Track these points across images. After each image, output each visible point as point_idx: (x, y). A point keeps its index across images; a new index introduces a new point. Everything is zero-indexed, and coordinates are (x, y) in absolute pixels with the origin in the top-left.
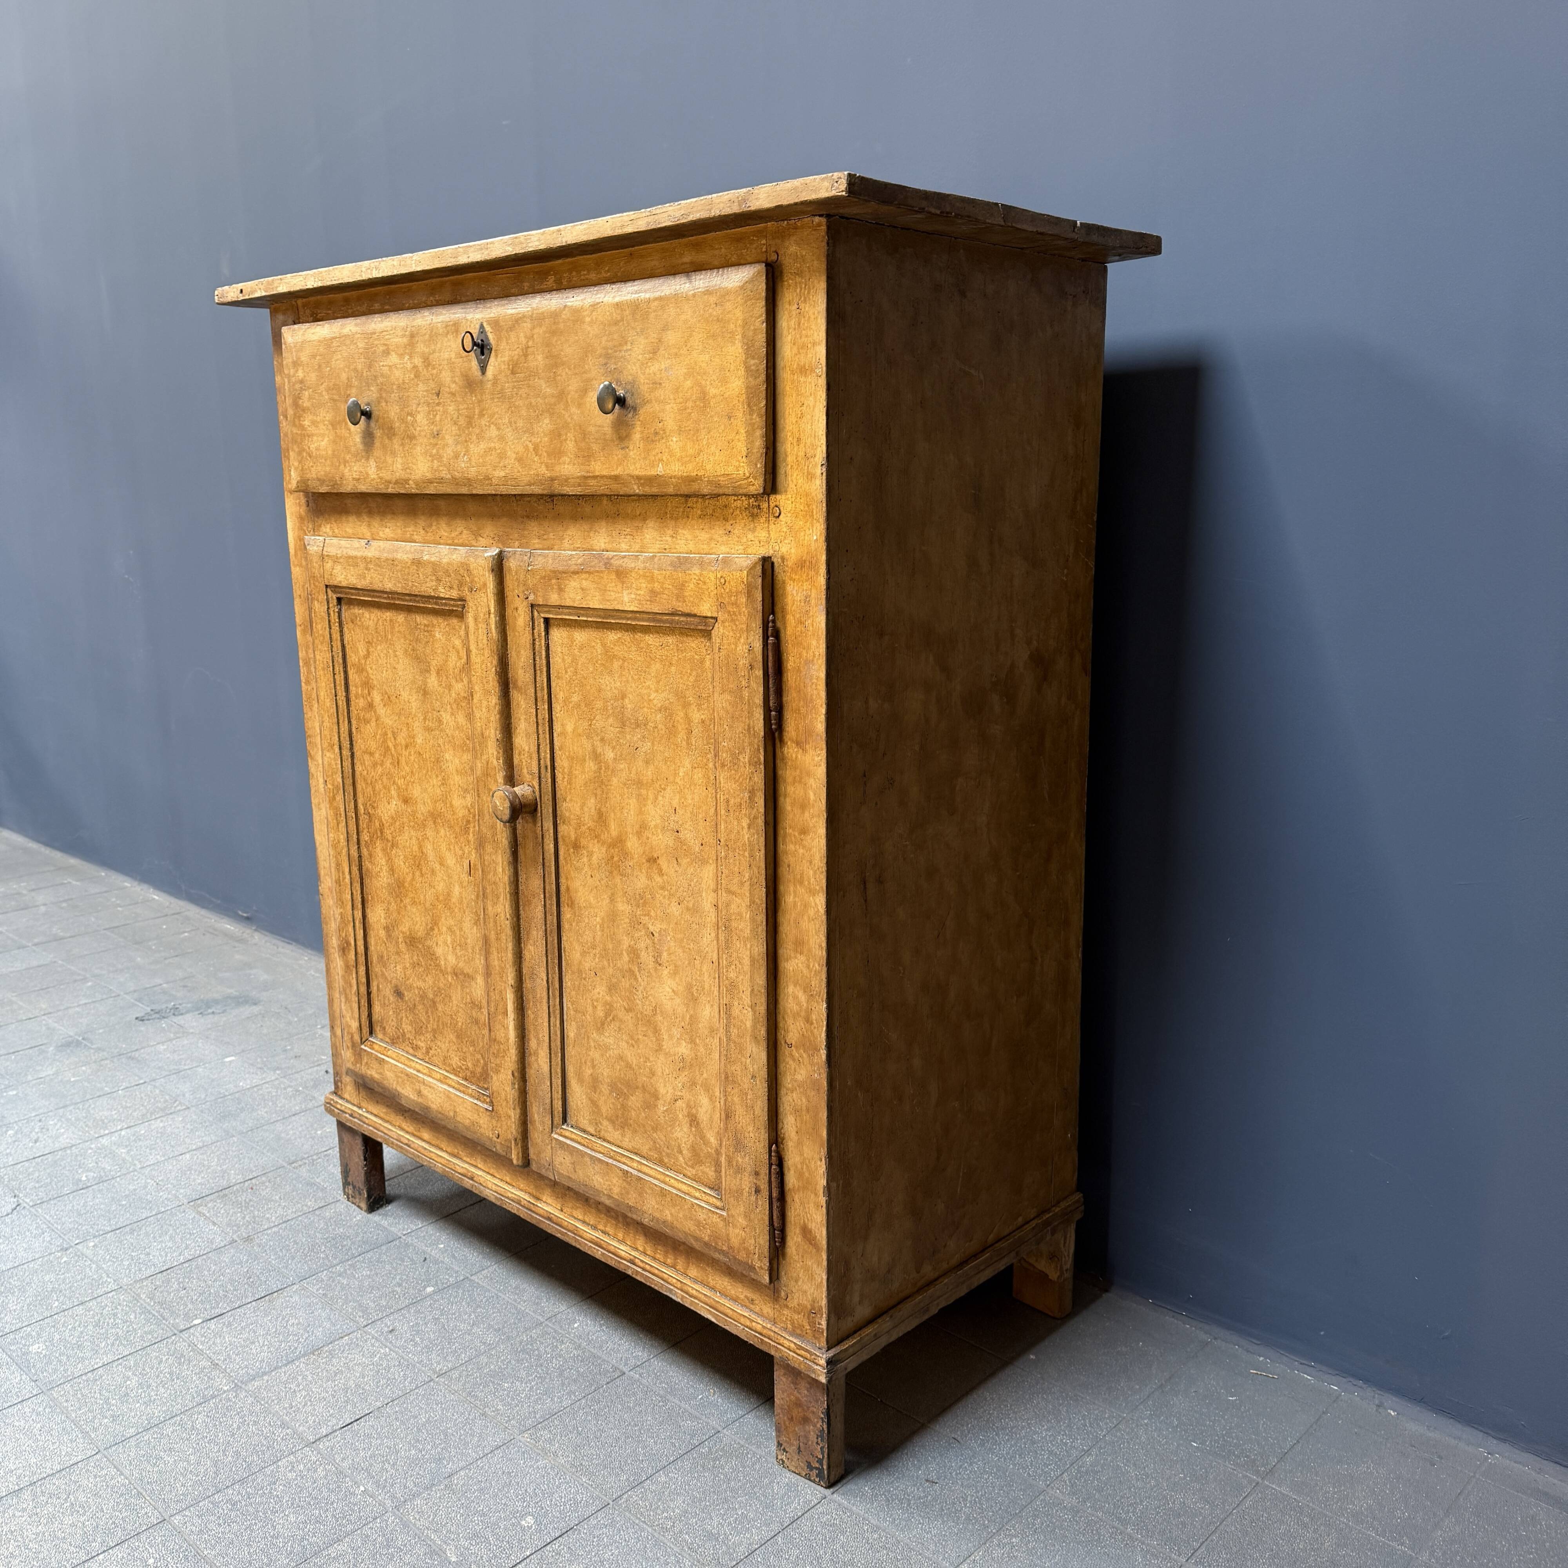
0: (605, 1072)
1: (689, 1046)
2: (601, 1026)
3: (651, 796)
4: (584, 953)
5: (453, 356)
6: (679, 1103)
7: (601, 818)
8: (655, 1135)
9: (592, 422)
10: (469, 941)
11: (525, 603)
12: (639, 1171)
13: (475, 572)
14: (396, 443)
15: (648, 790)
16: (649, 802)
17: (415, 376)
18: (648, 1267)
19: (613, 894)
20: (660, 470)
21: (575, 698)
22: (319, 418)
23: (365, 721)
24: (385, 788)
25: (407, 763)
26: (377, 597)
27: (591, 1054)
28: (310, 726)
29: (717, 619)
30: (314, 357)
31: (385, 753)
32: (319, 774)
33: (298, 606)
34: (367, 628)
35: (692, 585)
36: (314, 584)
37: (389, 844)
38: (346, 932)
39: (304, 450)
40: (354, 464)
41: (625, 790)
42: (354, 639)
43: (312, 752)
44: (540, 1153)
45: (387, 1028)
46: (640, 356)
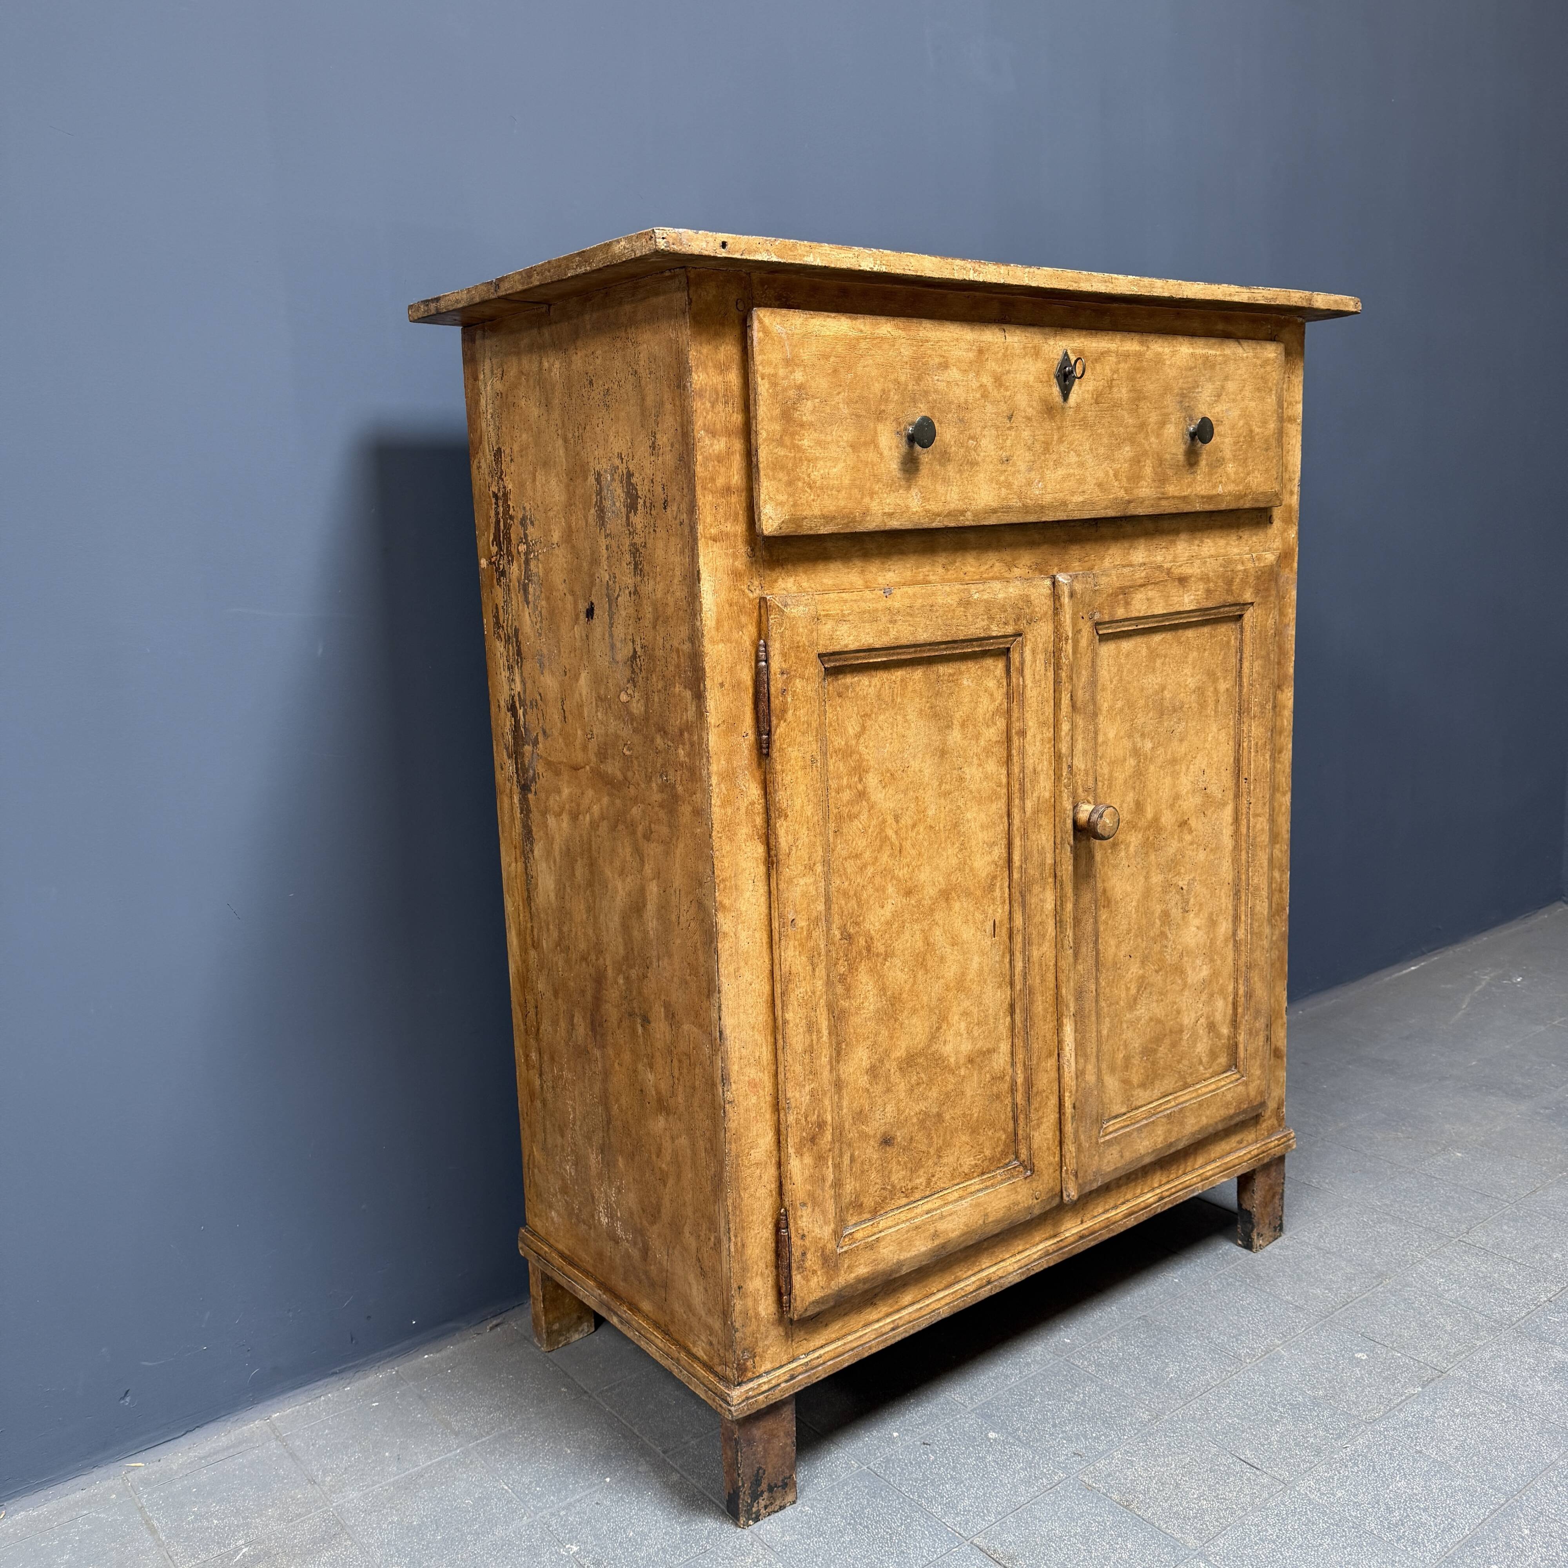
0: (1137, 1044)
1: (1209, 966)
3: (1184, 768)
4: (1119, 945)
5: (1031, 378)
6: (1201, 1020)
7: (1139, 807)
8: (1180, 1066)
9: (1168, 450)
11: (1089, 624)
12: (1177, 1105)
13: (1036, 602)
14: (951, 470)
15: (1181, 764)
16: (1182, 774)
17: (982, 396)
19: (1147, 873)
20: (1220, 489)
21: (1119, 704)
22: (829, 438)
23: (852, 817)
24: (877, 890)
25: (913, 846)
26: (898, 654)
27: (1124, 1036)
28: (727, 865)
29: (1252, 604)
30: (826, 357)
31: (881, 847)
32: (740, 927)
33: (716, 700)
34: (865, 698)
35: (1238, 580)
36: (797, 657)
37: (880, 960)
38: (819, 1112)
39: (799, 480)
40: (885, 495)
41: (1162, 772)
42: (840, 718)
43: (726, 902)
44: (1086, 1171)
45: (865, 1200)
46: (1208, 399)
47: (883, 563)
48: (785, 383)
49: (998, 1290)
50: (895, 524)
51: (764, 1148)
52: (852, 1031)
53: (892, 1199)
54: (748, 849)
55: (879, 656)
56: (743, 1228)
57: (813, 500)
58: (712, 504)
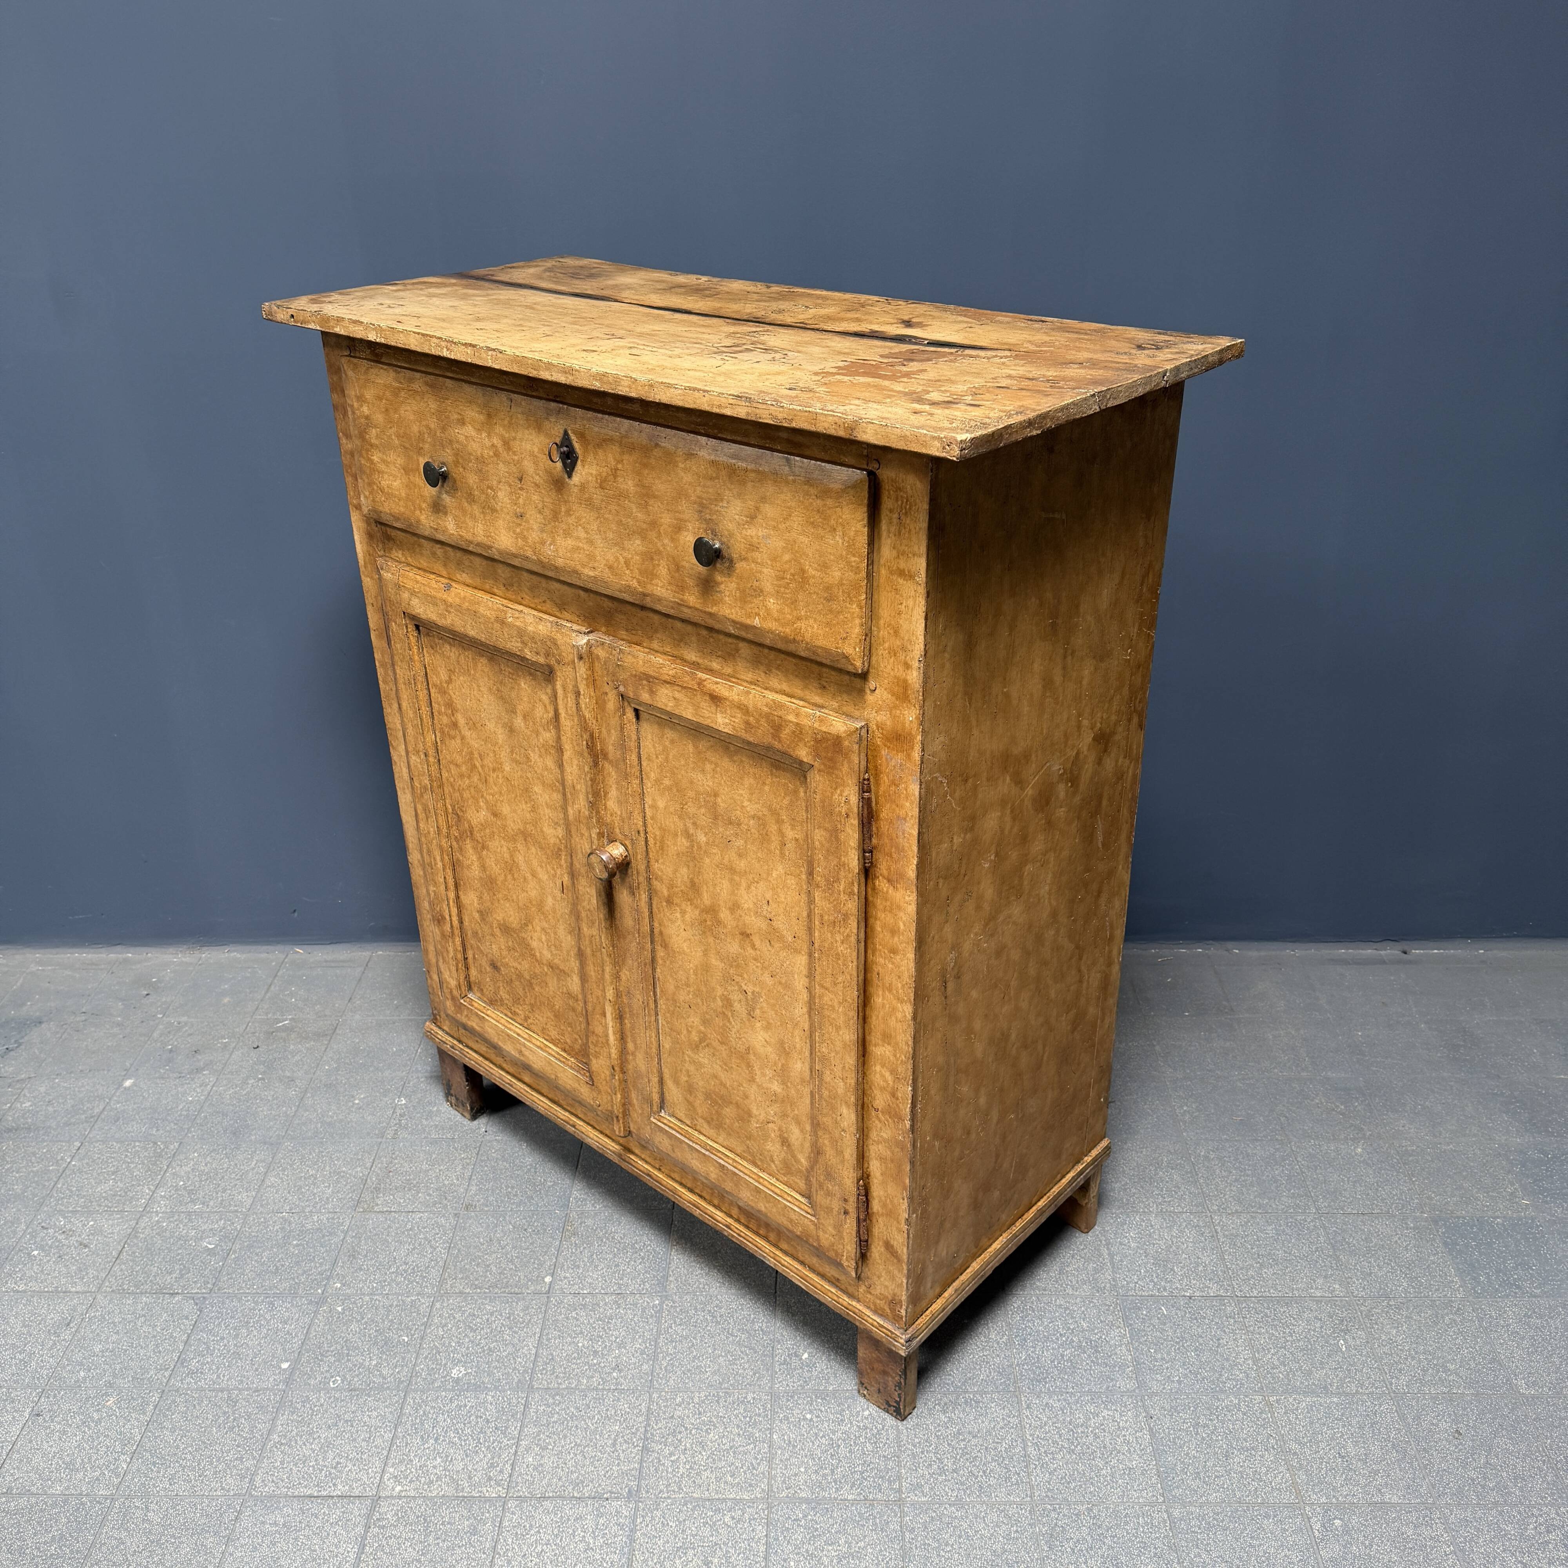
0: (701, 1083)
1: (781, 1086)
2: (696, 1048)
3: (744, 884)
4: (678, 988)
5: (536, 450)
6: (772, 1125)
7: (694, 886)
8: (749, 1141)
9: (686, 564)
10: (563, 945)
11: (616, 692)
12: (734, 1167)
13: (563, 648)
14: (476, 510)
15: (741, 878)
16: (742, 888)
17: (495, 455)
19: (706, 950)
20: (757, 622)
21: (667, 782)
22: (389, 459)
23: (450, 736)
24: (473, 798)
25: (495, 784)
26: (459, 637)
27: (686, 1066)
28: (390, 720)
29: (813, 767)
30: (379, 399)
31: (472, 769)
32: (400, 764)
34: (449, 659)
35: (788, 730)
36: (391, 606)
37: (480, 845)
38: (440, 907)
39: (374, 483)
40: (430, 514)
41: (718, 871)
42: (435, 664)
43: (393, 742)
44: (640, 1129)
45: (484, 990)
46: (737, 517)
48: (359, 413)
49: (580, 1139)
50: (441, 536)
52: (466, 877)
53: (500, 1007)
55: (447, 633)
57: (385, 502)
58: (351, 483)
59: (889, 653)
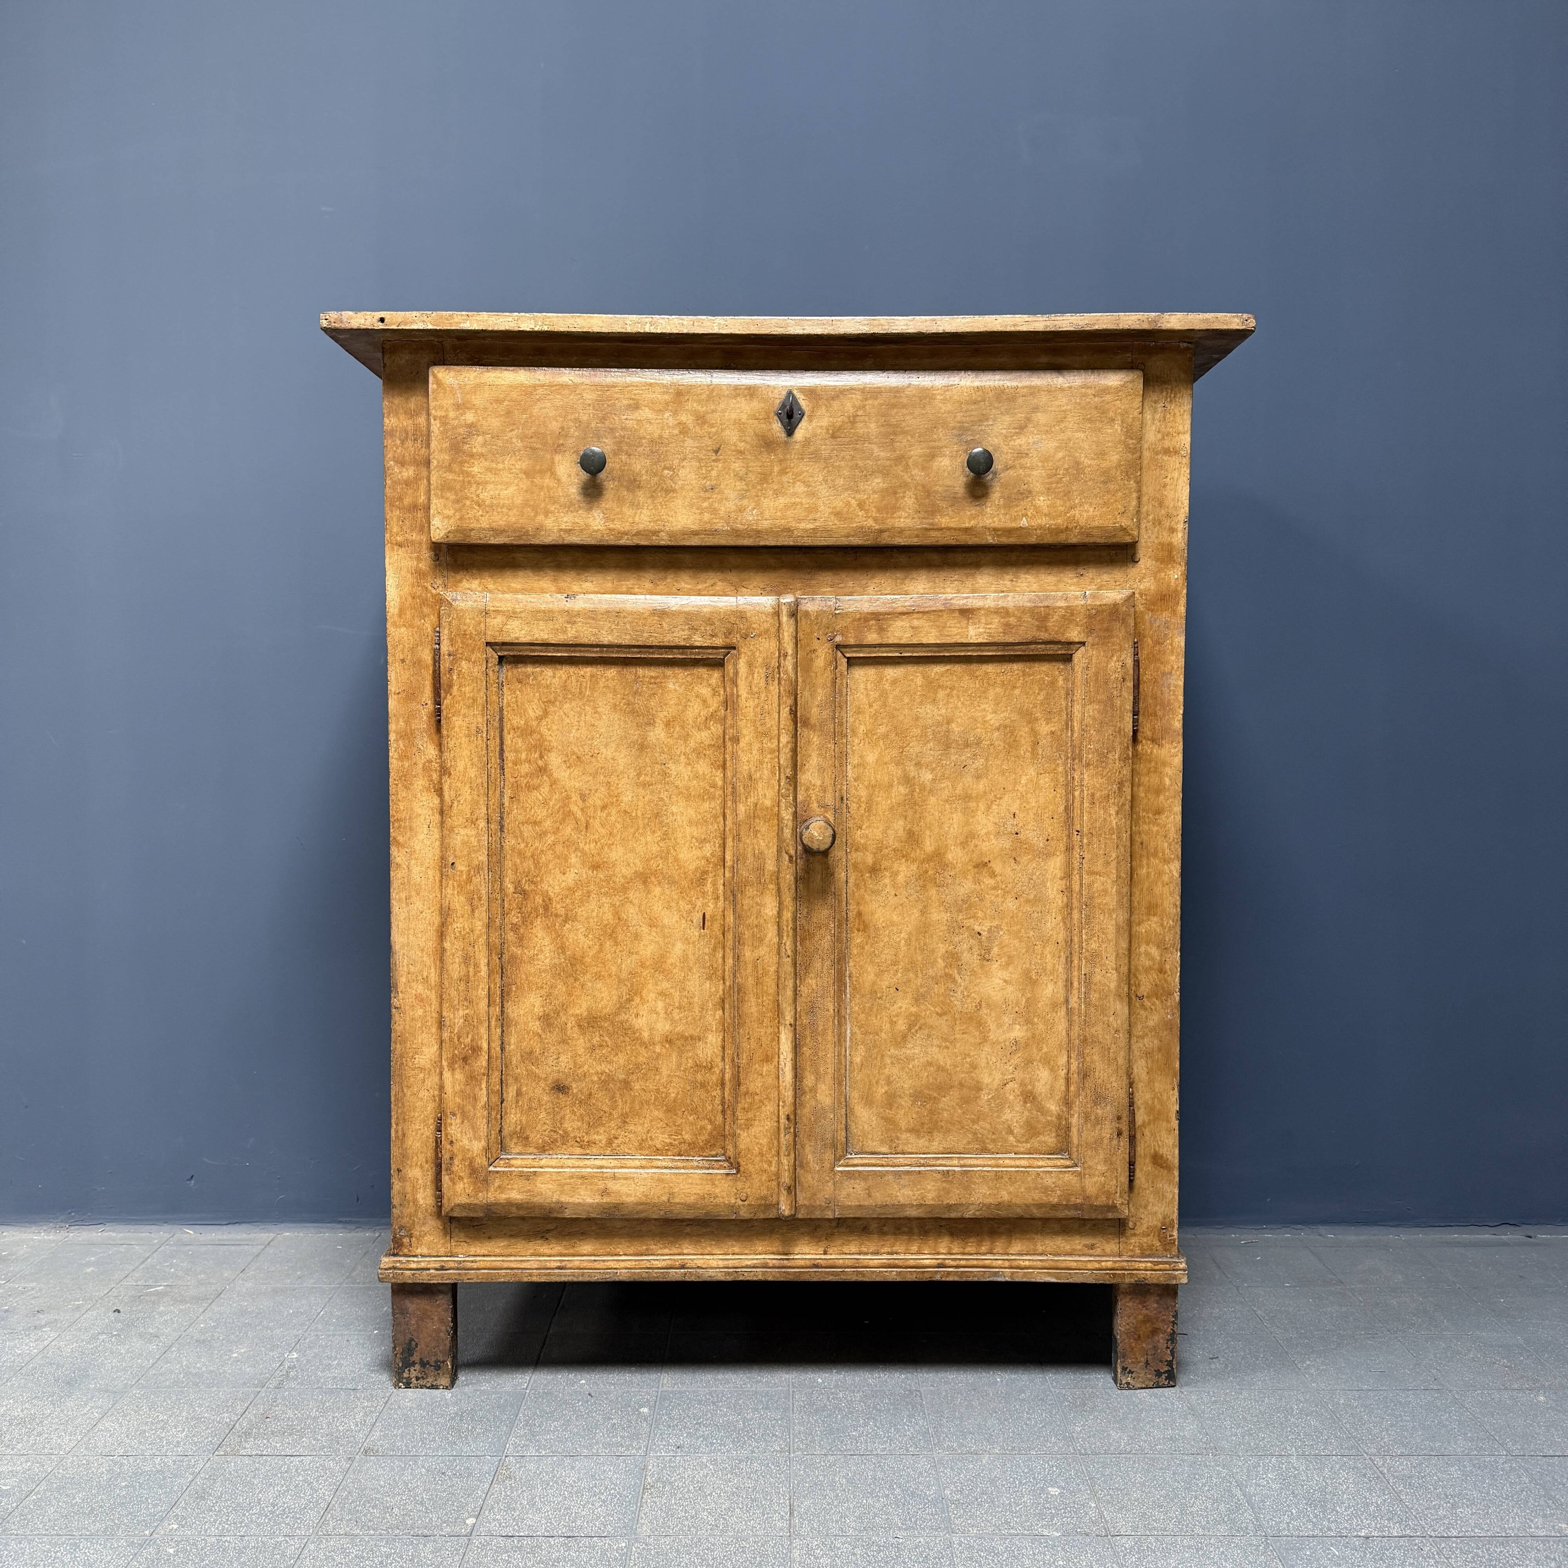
0: (907, 1084)
1: (1025, 1028)
2: (901, 1040)
3: (982, 806)
4: (880, 974)
5: (745, 416)
6: (1011, 1085)
7: (912, 837)
8: (976, 1126)
9: (940, 482)
10: (696, 999)
11: (828, 645)
12: (962, 1166)
13: (753, 619)
14: (641, 496)
15: (978, 802)
16: (980, 813)
17: (680, 432)
18: (963, 1263)
19: (925, 907)
20: (1024, 522)
21: (882, 730)
22: (501, 466)
23: (530, 788)
24: (559, 858)
25: (603, 825)
26: (580, 651)
27: (886, 1071)
28: (402, 808)
29: (1083, 644)
30: (499, 401)
31: (564, 819)
32: (413, 862)
33: (396, 672)
34: (548, 687)
35: (1056, 617)
36: (462, 643)
37: (560, 920)
38: (473, 1036)
39: (467, 498)
40: (562, 515)
41: (947, 806)
42: (519, 700)
43: (400, 839)
44: (815, 1194)
45: (532, 1136)
46: (1004, 431)
47: (578, 574)
48: (456, 422)
49: (693, 1279)
50: (574, 539)
51: (428, 1056)
52: (524, 977)
53: (563, 1144)
54: (424, 799)
55: (558, 651)
56: (404, 1120)
57: (482, 516)
58: (398, 518)
59: (1154, 524)
